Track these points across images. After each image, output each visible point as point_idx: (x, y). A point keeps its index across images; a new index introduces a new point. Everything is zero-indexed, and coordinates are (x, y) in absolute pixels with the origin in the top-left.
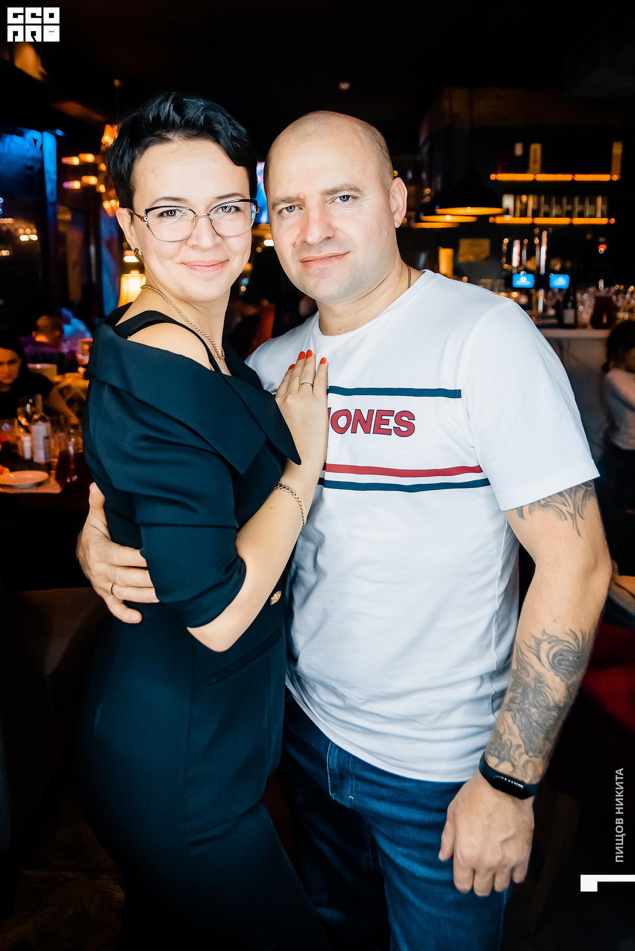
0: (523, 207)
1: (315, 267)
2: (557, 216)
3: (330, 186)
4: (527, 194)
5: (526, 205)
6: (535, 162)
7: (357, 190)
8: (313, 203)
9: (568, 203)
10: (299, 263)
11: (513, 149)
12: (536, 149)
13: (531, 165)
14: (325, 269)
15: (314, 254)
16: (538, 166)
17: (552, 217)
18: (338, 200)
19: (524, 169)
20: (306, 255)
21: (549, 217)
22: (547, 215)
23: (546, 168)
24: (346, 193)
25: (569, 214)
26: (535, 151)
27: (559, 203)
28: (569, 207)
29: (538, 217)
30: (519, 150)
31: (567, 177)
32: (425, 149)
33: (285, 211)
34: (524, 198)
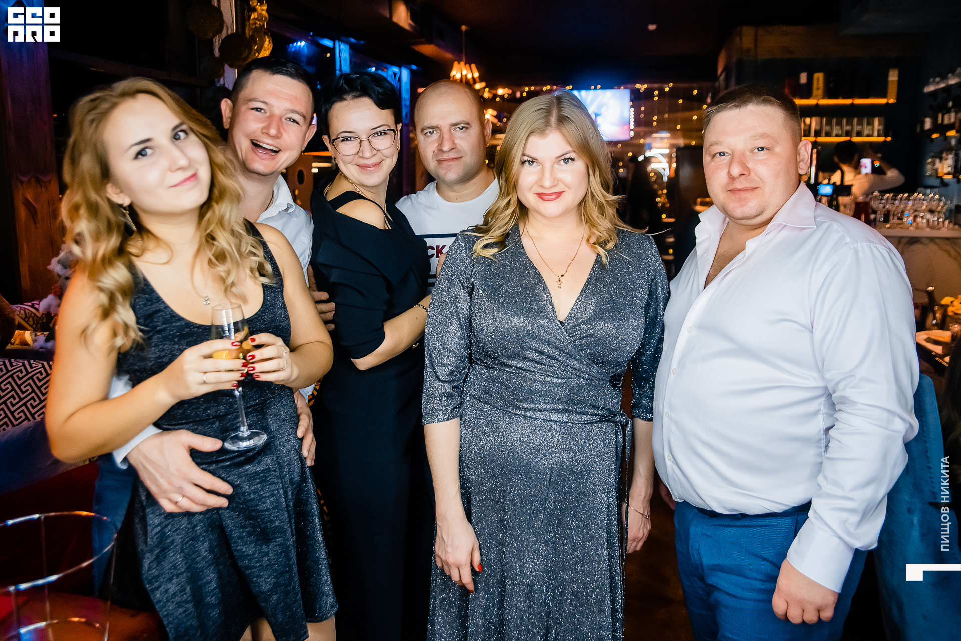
0: (807, 128)
1: (445, 165)
2: (837, 136)
3: (454, 122)
4: (811, 117)
5: (810, 126)
6: (818, 89)
7: (468, 124)
8: (446, 130)
9: (848, 124)
10: (436, 162)
11: (798, 78)
12: (819, 77)
13: (815, 92)
14: (451, 165)
15: (445, 156)
16: (820, 92)
17: (833, 137)
18: (458, 129)
19: (808, 96)
20: (441, 158)
21: (831, 137)
22: (828, 135)
23: (829, 94)
24: (463, 126)
25: (848, 134)
26: (818, 79)
27: (839, 124)
28: (849, 128)
29: (820, 137)
30: (803, 78)
31: (848, 102)
32: (722, 78)
33: (429, 134)
34: (808, 121)
